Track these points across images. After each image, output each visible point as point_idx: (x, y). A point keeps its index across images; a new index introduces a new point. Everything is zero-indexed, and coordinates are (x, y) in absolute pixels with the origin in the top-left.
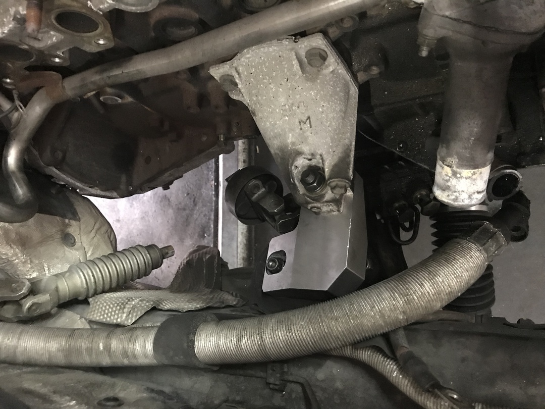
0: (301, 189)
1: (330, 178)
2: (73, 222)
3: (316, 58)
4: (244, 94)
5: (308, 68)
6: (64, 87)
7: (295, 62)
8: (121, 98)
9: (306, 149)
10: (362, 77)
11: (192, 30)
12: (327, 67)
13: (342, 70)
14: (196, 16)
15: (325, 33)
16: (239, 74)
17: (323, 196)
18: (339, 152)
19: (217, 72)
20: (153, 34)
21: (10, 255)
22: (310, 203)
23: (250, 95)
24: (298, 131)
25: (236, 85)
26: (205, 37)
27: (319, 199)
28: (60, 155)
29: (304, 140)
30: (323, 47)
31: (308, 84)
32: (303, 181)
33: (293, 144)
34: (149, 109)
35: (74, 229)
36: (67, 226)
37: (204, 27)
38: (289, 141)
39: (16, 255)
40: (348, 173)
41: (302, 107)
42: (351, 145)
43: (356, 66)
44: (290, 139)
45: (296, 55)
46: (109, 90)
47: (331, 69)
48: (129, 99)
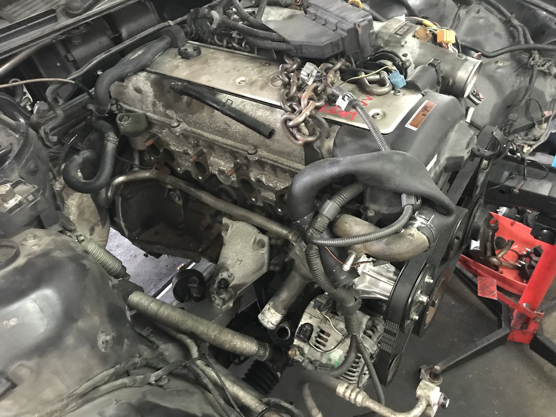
0: (216, 286)
1: (230, 287)
2: (101, 226)
3: (261, 244)
4: (227, 236)
5: (256, 245)
6: (167, 177)
7: (253, 239)
8: (179, 199)
9: (231, 270)
10: (272, 268)
11: (231, 201)
12: (262, 250)
13: (266, 256)
14: (235, 197)
15: (270, 239)
16: (232, 227)
17: (221, 294)
18: (241, 282)
19: (225, 220)
20: (216, 190)
21: (73, 212)
22: (214, 294)
23: (229, 238)
24: (234, 262)
25: (228, 231)
26: (233, 205)
27: (219, 294)
28: (129, 196)
29: (234, 266)
30: (266, 242)
31: (251, 250)
32: (220, 282)
33: (229, 265)
34: (183, 213)
35: (98, 229)
36: (98, 225)
37: (235, 203)
38: (228, 263)
39: (75, 215)
40: (238, 291)
41: (242, 256)
42: (248, 284)
43: (273, 261)
44: (229, 262)
45: (256, 237)
46: (178, 192)
47: (263, 252)
48: (180, 203)
